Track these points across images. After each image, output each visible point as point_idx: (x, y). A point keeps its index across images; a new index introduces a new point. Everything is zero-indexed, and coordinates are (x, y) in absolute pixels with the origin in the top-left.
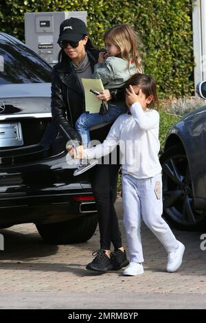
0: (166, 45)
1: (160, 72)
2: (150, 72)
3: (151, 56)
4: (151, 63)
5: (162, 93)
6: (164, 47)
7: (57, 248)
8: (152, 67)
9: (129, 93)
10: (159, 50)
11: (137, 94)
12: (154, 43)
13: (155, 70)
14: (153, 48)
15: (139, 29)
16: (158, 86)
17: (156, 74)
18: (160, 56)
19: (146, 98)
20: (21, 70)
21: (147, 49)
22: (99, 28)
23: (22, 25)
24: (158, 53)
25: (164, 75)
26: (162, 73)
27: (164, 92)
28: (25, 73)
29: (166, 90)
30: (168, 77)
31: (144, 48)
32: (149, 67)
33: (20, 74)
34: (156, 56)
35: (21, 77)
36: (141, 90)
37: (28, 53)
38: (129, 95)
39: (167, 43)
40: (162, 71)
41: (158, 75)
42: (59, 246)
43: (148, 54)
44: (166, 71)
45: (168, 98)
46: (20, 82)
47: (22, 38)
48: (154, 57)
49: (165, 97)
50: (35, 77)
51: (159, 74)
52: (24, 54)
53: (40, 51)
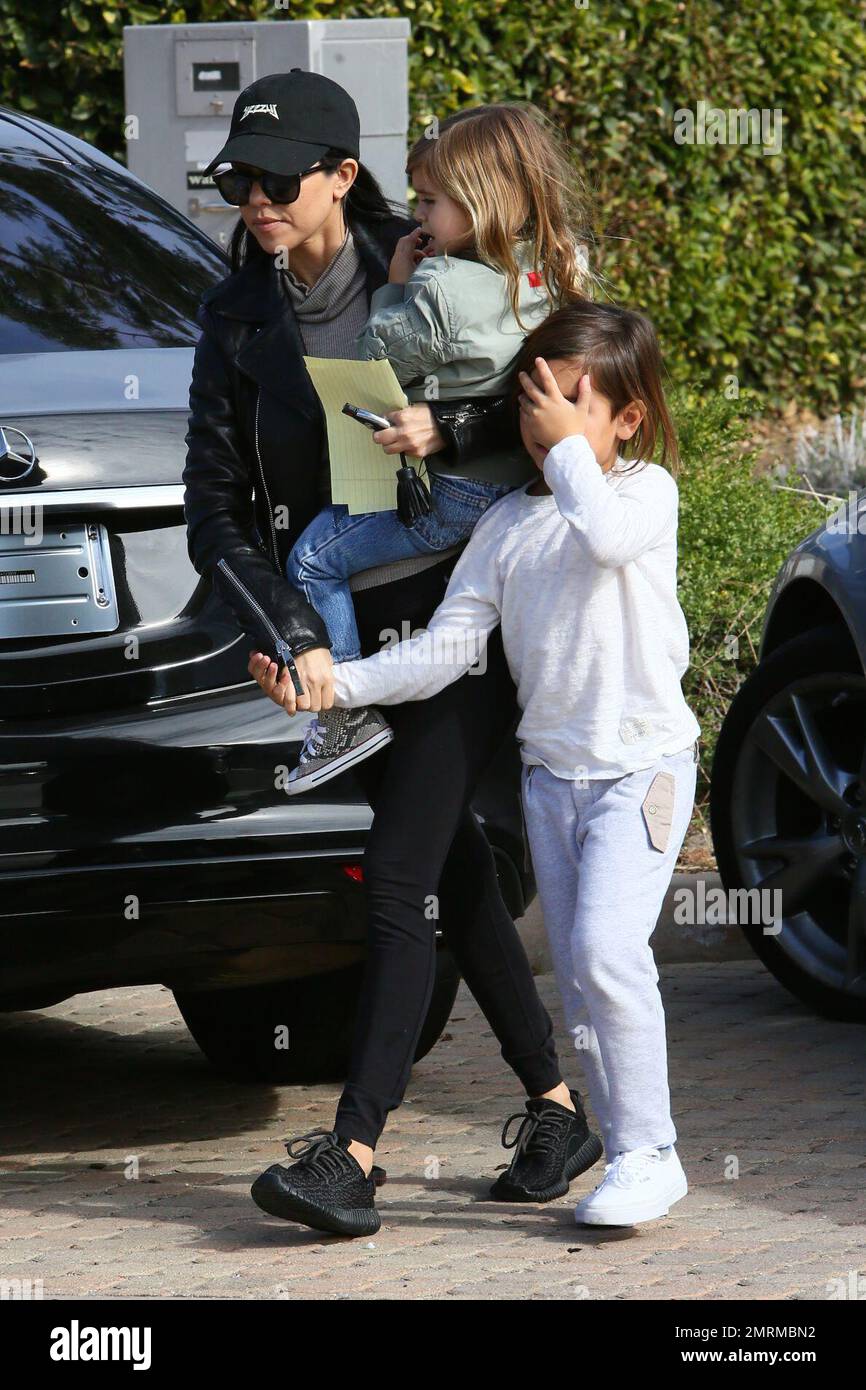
0: (769, 174)
1: (742, 294)
2: (697, 297)
3: (699, 224)
4: (699, 252)
5: (751, 393)
6: (760, 181)
7: (272, 1103)
8: (706, 274)
9: (537, 393)
10: (739, 198)
11: (574, 398)
12: (715, 165)
13: (720, 285)
14: (710, 188)
15: (645, 99)
16: (731, 360)
17: (722, 305)
18: (740, 223)
19: (614, 414)
20: (111, 288)
21: (681, 193)
22: (463, 97)
23: (111, 84)
24: (735, 211)
25: (759, 311)
26: (750, 300)
27: (762, 388)
28: (125, 297)
29: (769, 380)
30: (779, 318)
31: (671, 189)
32: (694, 271)
33: (105, 307)
34: (726, 224)
35: (108, 322)
36: (586, 381)
37: (138, 211)
38: (534, 402)
39: (777, 165)
40: (749, 289)
41: (731, 313)
42: (280, 1090)
43: (685, 213)
44: (770, 292)
45: (780, 414)
46: (105, 340)
47: (112, 140)
48: (713, 229)
49: (767, 413)
50: (169, 319)
51: (738, 303)
52: (122, 213)
53: (194, 201)
